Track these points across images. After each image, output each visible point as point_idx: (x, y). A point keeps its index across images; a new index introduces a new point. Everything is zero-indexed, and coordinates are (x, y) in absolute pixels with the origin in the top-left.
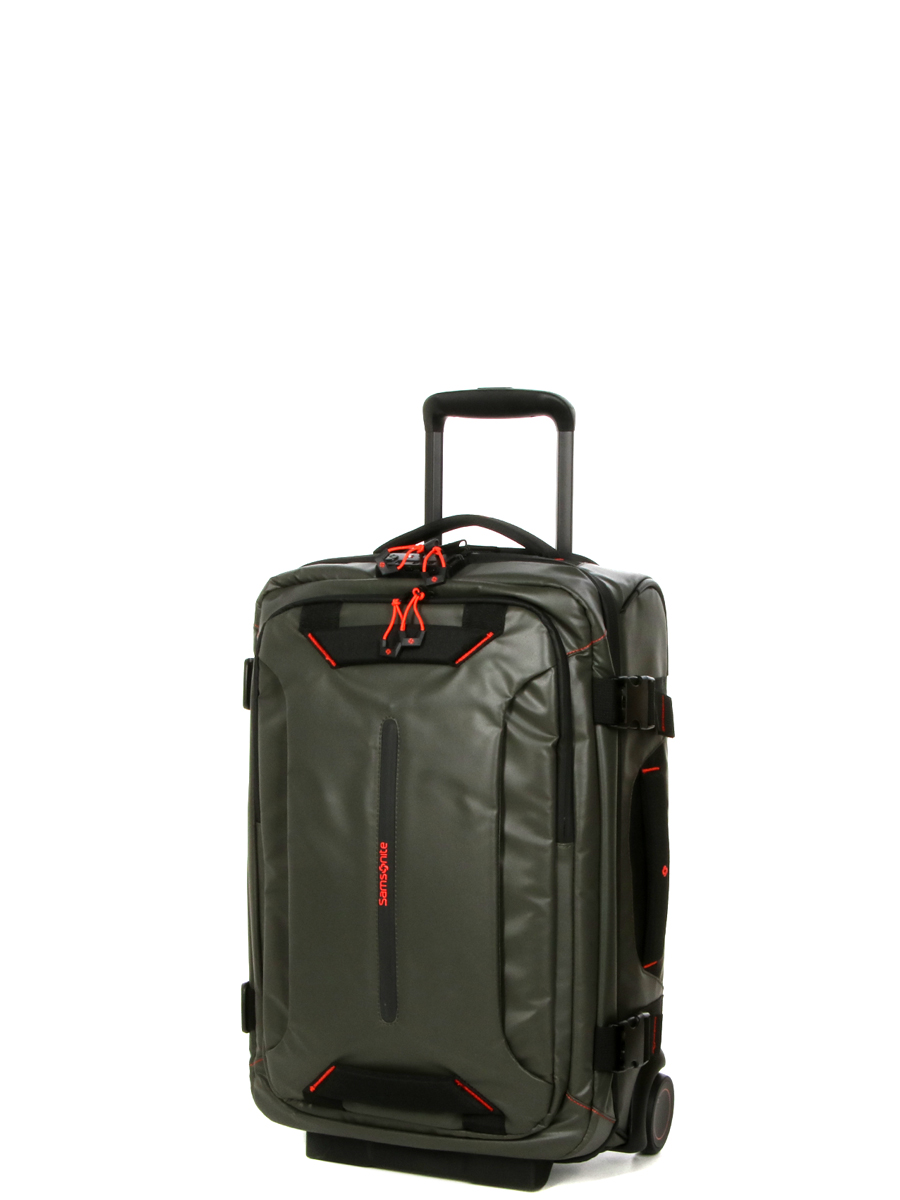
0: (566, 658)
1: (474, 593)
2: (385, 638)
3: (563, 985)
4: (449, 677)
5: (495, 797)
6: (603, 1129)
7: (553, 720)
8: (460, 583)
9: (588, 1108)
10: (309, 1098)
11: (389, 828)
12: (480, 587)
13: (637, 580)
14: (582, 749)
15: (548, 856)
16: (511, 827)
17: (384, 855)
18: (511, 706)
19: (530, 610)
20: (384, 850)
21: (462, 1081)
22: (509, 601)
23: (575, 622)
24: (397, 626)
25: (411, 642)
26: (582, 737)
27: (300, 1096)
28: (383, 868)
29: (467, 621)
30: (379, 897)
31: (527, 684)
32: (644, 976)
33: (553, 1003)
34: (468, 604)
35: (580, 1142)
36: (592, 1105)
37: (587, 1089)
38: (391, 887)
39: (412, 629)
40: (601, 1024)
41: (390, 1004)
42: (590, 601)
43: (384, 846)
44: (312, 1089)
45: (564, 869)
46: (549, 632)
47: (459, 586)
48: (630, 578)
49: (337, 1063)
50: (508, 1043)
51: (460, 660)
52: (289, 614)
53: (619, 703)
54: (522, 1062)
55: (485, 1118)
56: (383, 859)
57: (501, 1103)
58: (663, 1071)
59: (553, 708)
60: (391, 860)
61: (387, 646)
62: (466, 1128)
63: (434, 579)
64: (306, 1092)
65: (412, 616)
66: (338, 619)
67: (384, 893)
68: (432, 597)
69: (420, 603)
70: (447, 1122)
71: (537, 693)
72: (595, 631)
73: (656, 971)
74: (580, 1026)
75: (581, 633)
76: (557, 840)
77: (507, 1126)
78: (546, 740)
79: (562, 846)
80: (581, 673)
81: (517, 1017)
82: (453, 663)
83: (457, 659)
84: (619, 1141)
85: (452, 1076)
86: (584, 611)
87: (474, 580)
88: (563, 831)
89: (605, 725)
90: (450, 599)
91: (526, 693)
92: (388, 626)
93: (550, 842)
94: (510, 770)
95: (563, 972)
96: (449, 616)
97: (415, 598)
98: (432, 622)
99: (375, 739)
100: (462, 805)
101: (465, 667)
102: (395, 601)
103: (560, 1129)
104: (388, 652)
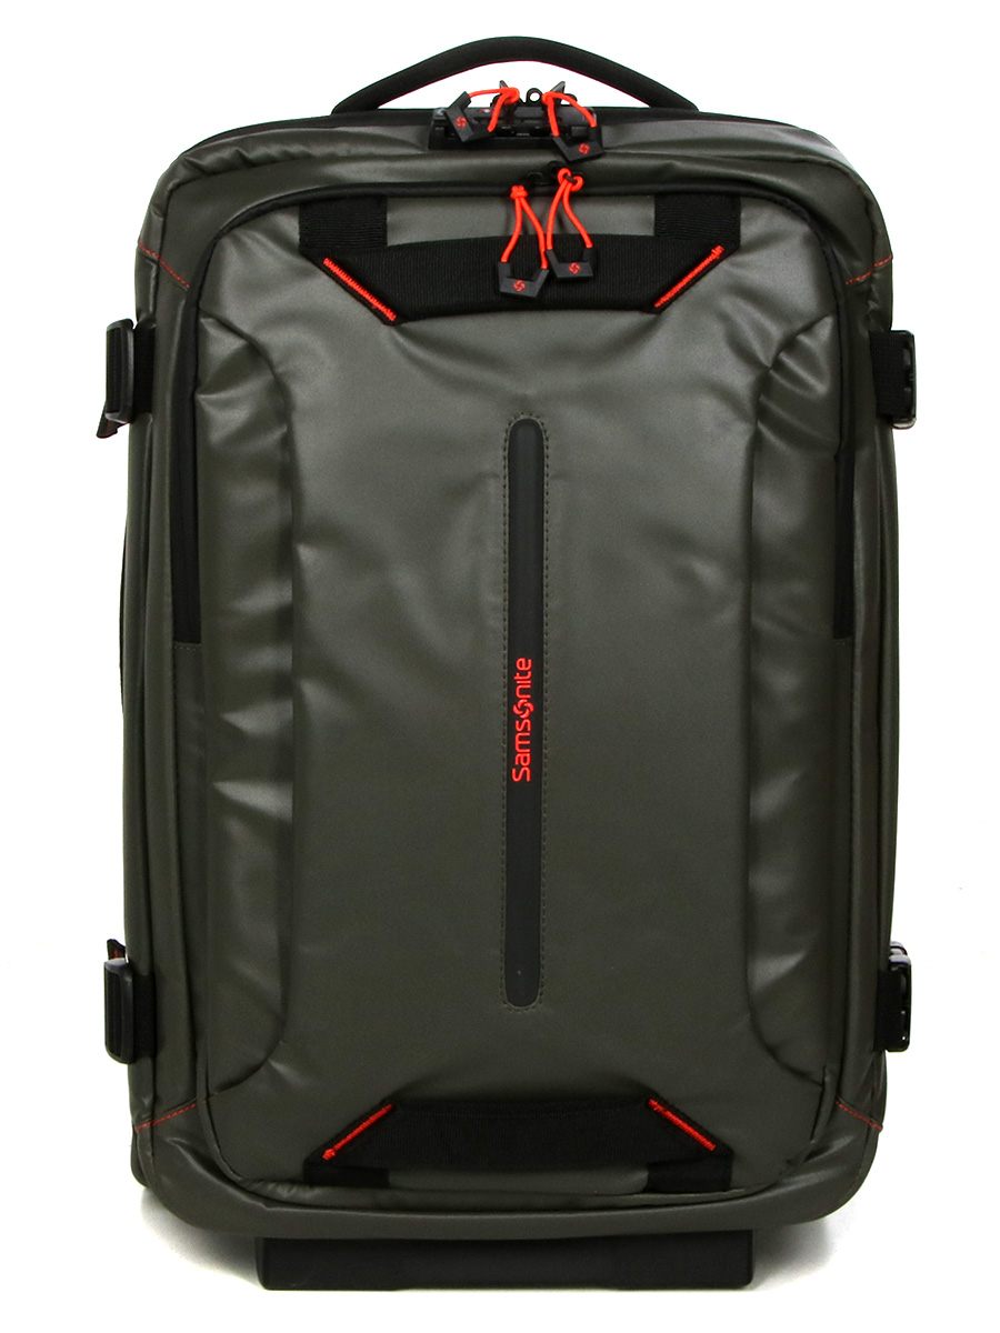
1: (668, 175)
2: (504, 259)
11: (530, 630)
12: (679, 164)
17: (524, 682)
18: (766, 385)
19: (780, 204)
20: (524, 673)
22: (743, 189)
24: (531, 238)
25: (574, 269)
27: (295, 1170)
28: (523, 708)
29: (662, 225)
31: (790, 345)
34: (659, 197)
38: (537, 744)
39: (563, 242)
43: (523, 664)
44: (329, 1153)
46: (821, 245)
49: (395, 1098)
50: (754, 1023)
51: (664, 299)
54: (772, 1051)
55: (699, 1165)
56: (523, 691)
57: (726, 1132)
60: (537, 693)
62: (651, 1189)
64: (312, 1162)
65: (562, 220)
66: (383, 229)
67: (523, 756)
68: (596, 183)
69: (574, 197)
71: (808, 359)
76: (836, 635)
77: (735, 1174)
79: (840, 642)
81: (768, 971)
82: (651, 305)
83: (658, 299)
89: (888, 419)
91: (790, 361)
92: (510, 238)
96: (628, 218)
97: (565, 188)
98: (602, 231)
99: (494, 460)
100: (686, 577)
101: (675, 313)
102: (518, 192)
103: (817, 1167)
104: (519, 287)
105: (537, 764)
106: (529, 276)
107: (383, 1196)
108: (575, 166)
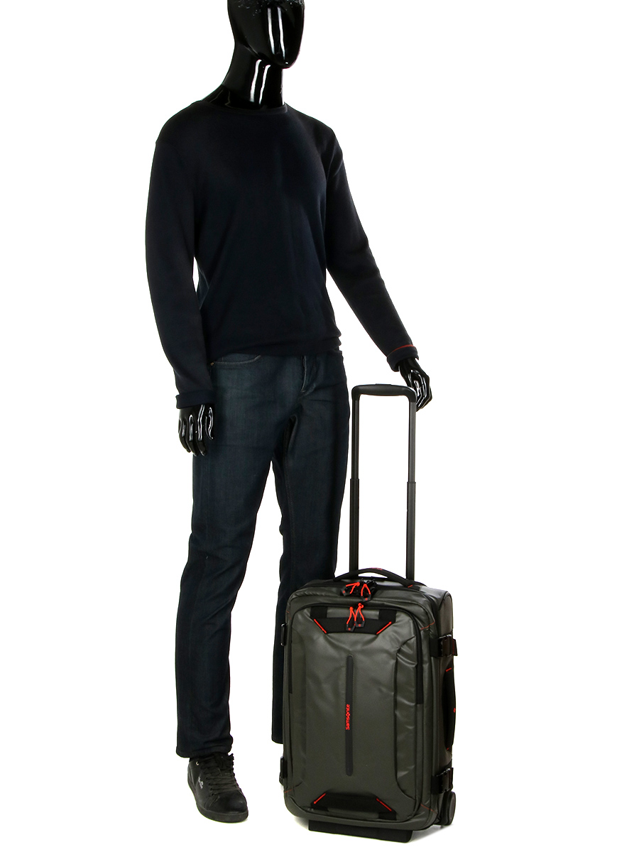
0: (420, 631)
1: (383, 605)
2: (348, 623)
3: (419, 761)
4: (373, 639)
5: (393, 686)
6: (434, 816)
7: (415, 657)
8: (376, 601)
9: (428, 809)
10: (313, 806)
11: (350, 699)
12: (385, 603)
13: (443, 594)
14: (426, 666)
15: (413, 710)
16: (400, 699)
17: (348, 710)
18: (399, 651)
19: (406, 613)
20: (348, 708)
21: (380, 800)
22: (397, 609)
23: (423, 618)
24: (353, 618)
25: (360, 625)
26: (426, 663)
27: (310, 806)
28: (348, 715)
29: (380, 616)
30: (346, 726)
31: (405, 643)
32: (447, 753)
33: (415, 767)
34: (380, 610)
35: (426, 822)
36: (430, 807)
37: (428, 802)
38: (351, 722)
39: (359, 619)
40: (433, 775)
41: (350, 770)
42: (429, 609)
43: (348, 706)
44: (315, 803)
45: (419, 714)
46: (413, 622)
47: (377, 602)
48: (439, 592)
49: (326, 793)
50: (398, 785)
52: (305, 611)
53: (440, 647)
54: (403, 791)
55: (389, 814)
57: (394, 807)
58: (452, 790)
59: (415, 652)
60: (351, 712)
61: (349, 627)
62: (379, 818)
63: (366, 599)
64: (312, 804)
65: (359, 614)
66: (326, 613)
67: (348, 724)
68: (367, 606)
69: (362, 609)
70: (374, 816)
71: (409, 646)
72: (431, 620)
73: (450, 750)
74: (425, 777)
75: (425, 622)
76: (417, 703)
77: (397, 817)
78: (413, 664)
79: (418, 705)
80: (425, 637)
81: (401, 774)
82: (376, 633)
83: (378, 632)
84: (438, 821)
85: (375, 798)
86: (427, 613)
87: (382, 599)
88: (419, 700)
89: (434, 657)
90: (373, 607)
91: (405, 646)
92: (349, 618)
93: (413, 704)
94: (399, 675)
95: (419, 755)
96: (373, 614)
97: (360, 607)
98: (367, 617)
99: (343, 663)
100: (380, 690)
101: (380, 635)
102: (351, 608)
103: (417, 818)
104: (349, 629)
105: (351, 726)
106: (351, 627)
107: (329, 813)
108: (362, 603)
